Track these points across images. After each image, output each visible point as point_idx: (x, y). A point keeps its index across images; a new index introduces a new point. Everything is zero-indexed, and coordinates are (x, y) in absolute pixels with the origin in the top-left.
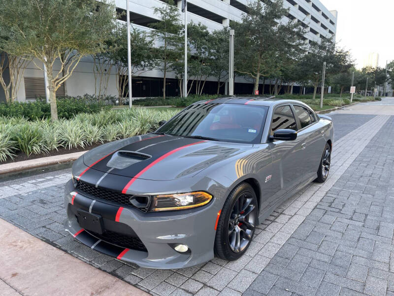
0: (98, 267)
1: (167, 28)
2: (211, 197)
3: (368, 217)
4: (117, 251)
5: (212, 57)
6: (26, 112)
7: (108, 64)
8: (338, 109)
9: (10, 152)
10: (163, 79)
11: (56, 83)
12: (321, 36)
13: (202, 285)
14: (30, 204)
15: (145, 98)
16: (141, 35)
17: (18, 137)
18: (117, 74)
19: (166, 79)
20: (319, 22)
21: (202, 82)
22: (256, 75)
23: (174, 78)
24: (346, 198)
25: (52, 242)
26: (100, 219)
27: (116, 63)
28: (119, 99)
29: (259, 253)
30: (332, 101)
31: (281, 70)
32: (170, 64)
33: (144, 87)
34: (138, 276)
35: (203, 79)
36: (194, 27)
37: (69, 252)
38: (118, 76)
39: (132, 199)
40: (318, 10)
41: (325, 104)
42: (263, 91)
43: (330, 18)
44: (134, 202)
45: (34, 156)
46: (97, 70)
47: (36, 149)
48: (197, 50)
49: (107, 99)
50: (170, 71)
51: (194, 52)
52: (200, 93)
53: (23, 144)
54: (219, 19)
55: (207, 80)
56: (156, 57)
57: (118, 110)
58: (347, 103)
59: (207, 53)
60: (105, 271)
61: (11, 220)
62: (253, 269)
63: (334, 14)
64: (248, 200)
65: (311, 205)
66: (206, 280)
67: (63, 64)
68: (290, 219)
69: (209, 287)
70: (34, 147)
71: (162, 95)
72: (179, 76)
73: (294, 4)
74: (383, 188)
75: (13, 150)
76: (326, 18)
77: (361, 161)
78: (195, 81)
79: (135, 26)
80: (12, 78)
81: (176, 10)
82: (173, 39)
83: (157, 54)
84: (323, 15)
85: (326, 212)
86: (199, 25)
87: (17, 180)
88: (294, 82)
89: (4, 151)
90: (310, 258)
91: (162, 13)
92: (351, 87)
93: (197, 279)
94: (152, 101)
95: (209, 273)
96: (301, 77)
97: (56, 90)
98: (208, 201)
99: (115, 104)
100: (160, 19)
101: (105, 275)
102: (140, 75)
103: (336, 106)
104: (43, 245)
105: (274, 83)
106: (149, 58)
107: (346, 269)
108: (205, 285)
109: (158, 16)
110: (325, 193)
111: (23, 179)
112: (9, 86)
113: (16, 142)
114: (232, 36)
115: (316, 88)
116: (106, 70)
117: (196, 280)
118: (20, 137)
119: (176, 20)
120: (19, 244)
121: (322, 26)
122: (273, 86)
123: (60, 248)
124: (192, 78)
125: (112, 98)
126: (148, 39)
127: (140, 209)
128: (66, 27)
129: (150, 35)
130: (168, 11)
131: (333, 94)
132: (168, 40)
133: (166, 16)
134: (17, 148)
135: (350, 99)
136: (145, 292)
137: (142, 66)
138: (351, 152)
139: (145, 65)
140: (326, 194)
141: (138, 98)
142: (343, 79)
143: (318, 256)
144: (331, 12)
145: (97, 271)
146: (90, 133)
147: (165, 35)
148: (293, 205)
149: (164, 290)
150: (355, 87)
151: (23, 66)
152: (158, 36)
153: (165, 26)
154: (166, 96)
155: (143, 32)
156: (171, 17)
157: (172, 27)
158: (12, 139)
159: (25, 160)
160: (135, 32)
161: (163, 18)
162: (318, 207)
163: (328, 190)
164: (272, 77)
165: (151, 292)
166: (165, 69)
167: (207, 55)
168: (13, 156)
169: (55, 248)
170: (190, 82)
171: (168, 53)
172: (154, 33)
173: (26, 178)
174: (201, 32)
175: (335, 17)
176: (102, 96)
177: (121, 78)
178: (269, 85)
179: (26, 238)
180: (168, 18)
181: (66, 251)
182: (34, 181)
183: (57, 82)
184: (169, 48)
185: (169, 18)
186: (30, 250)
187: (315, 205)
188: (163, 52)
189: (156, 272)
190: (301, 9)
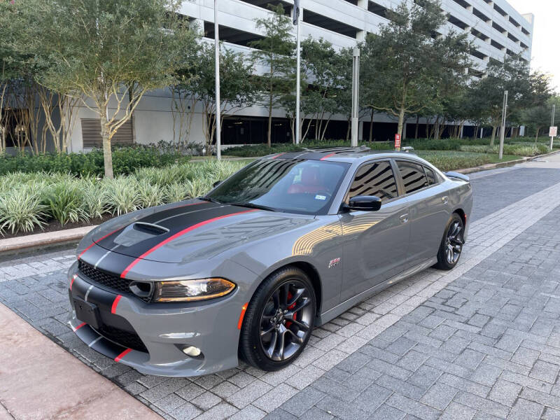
0: (99, 371)
1: (274, 47)
2: (234, 285)
3: (494, 321)
4: (118, 351)
5: (338, 87)
6: (75, 166)
7: (191, 99)
8: (528, 160)
9: (39, 220)
10: (268, 118)
11: (111, 128)
12: (509, 52)
13: (220, 400)
14: (44, 287)
15: (243, 145)
16: (236, 59)
17: (50, 200)
18: (203, 113)
19: (273, 118)
20: (505, 31)
21: (325, 122)
22: (398, 112)
23: (284, 116)
24: (472, 293)
25: (54, 337)
26: (95, 309)
27: (202, 98)
28: (206, 147)
29: (314, 363)
30: (519, 148)
31: (443, 103)
32: (278, 98)
33: (242, 130)
34: (144, 384)
35: (327, 116)
36: (314, 44)
37: (71, 350)
38: (205, 116)
39: (132, 285)
40: (503, 13)
41: (508, 153)
42: (416, 134)
43: (523, 25)
44: (134, 289)
45: (71, 225)
46: (176, 108)
47: (74, 216)
48: (317, 77)
49: (190, 147)
50: (278, 108)
51: (312, 79)
52: (320, 138)
53: (56, 209)
54: (351, 32)
55: (331, 119)
56: (258, 88)
57: (196, 163)
58: (544, 152)
59: (331, 81)
60: (105, 376)
61: (15, 307)
62: (296, 384)
63: (528, 19)
64: (300, 291)
65: (417, 301)
66: (227, 394)
67: (120, 102)
68: (377, 319)
69: (229, 403)
70: (71, 214)
71: (266, 142)
72: (291, 114)
73: (466, 5)
74: (537, 280)
75: (43, 216)
76: (516, 24)
77: (523, 240)
78: (314, 121)
79: (228, 46)
80: (64, 120)
81: (287, 21)
82: (282, 62)
83: (259, 83)
84: (511, 20)
85: (433, 312)
86: (320, 41)
87: (40, 256)
88: (465, 119)
89: (31, 218)
90: (381, 373)
91: (267, 26)
92: (551, 128)
93: (216, 393)
94: (250, 150)
95: (236, 385)
96: (475, 113)
97: (111, 137)
98: (229, 291)
99: (201, 155)
100: (264, 35)
101: (103, 380)
102: (235, 114)
103: (525, 156)
104: (42, 339)
105: (433, 121)
106: (247, 90)
107: (424, 390)
108: (224, 400)
109: (262, 31)
110: (446, 284)
111: (48, 255)
112: (59, 132)
113: (48, 206)
114: (357, 58)
115: (495, 129)
116: (189, 108)
117: (214, 394)
118: (54, 200)
119: (287, 35)
120: (15, 337)
121: (510, 36)
122: (431, 126)
123: (61, 346)
124: (310, 117)
125: (196, 146)
126: (246, 64)
127: (142, 298)
128: (122, 54)
129: (249, 57)
130: (276, 23)
131: (528, 138)
132: (275, 65)
133: (273, 30)
134: (49, 214)
135: (549, 145)
136: (145, 404)
137: (238, 101)
138: (514, 226)
139: (242, 99)
140: (447, 286)
141: (233, 146)
142: (540, 115)
143: (393, 370)
144: (524, 17)
145: (96, 376)
146: (148, 195)
147: (271, 57)
148: (391, 301)
149: (170, 404)
150: (556, 128)
151: (77, 104)
152: (261, 58)
153: (272, 45)
154: (272, 142)
155: (240, 54)
156: (279, 31)
157: (280, 46)
158: (43, 203)
159: (59, 230)
160: (227, 55)
161: (268, 34)
162: (425, 304)
163: (452, 280)
164: (430, 113)
165: (151, 406)
166: (271, 105)
167: (332, 83)
168: (43, 225)
169: (55, 344)
170: (306, 122)
171: (274, 83)
172: (256, 54)
173: (53, 254)
174: (323, 52)
175: (530, 23)
176: (182, 143)
177: (210, 119)
178: (425, 125)
179: (26, 331)
180: (275, 33)
181: (67, 349)
182: (61, 258)
183: (113, 126)
184: (277, 75)
185: (277, 33)
186: (24, 345)
187: (422, 301)
188: (268, 81)
189: (168, 381)
190: (476, 12)
